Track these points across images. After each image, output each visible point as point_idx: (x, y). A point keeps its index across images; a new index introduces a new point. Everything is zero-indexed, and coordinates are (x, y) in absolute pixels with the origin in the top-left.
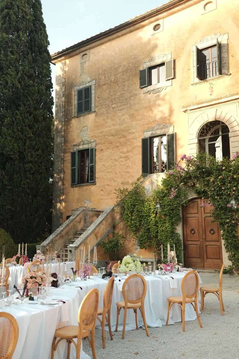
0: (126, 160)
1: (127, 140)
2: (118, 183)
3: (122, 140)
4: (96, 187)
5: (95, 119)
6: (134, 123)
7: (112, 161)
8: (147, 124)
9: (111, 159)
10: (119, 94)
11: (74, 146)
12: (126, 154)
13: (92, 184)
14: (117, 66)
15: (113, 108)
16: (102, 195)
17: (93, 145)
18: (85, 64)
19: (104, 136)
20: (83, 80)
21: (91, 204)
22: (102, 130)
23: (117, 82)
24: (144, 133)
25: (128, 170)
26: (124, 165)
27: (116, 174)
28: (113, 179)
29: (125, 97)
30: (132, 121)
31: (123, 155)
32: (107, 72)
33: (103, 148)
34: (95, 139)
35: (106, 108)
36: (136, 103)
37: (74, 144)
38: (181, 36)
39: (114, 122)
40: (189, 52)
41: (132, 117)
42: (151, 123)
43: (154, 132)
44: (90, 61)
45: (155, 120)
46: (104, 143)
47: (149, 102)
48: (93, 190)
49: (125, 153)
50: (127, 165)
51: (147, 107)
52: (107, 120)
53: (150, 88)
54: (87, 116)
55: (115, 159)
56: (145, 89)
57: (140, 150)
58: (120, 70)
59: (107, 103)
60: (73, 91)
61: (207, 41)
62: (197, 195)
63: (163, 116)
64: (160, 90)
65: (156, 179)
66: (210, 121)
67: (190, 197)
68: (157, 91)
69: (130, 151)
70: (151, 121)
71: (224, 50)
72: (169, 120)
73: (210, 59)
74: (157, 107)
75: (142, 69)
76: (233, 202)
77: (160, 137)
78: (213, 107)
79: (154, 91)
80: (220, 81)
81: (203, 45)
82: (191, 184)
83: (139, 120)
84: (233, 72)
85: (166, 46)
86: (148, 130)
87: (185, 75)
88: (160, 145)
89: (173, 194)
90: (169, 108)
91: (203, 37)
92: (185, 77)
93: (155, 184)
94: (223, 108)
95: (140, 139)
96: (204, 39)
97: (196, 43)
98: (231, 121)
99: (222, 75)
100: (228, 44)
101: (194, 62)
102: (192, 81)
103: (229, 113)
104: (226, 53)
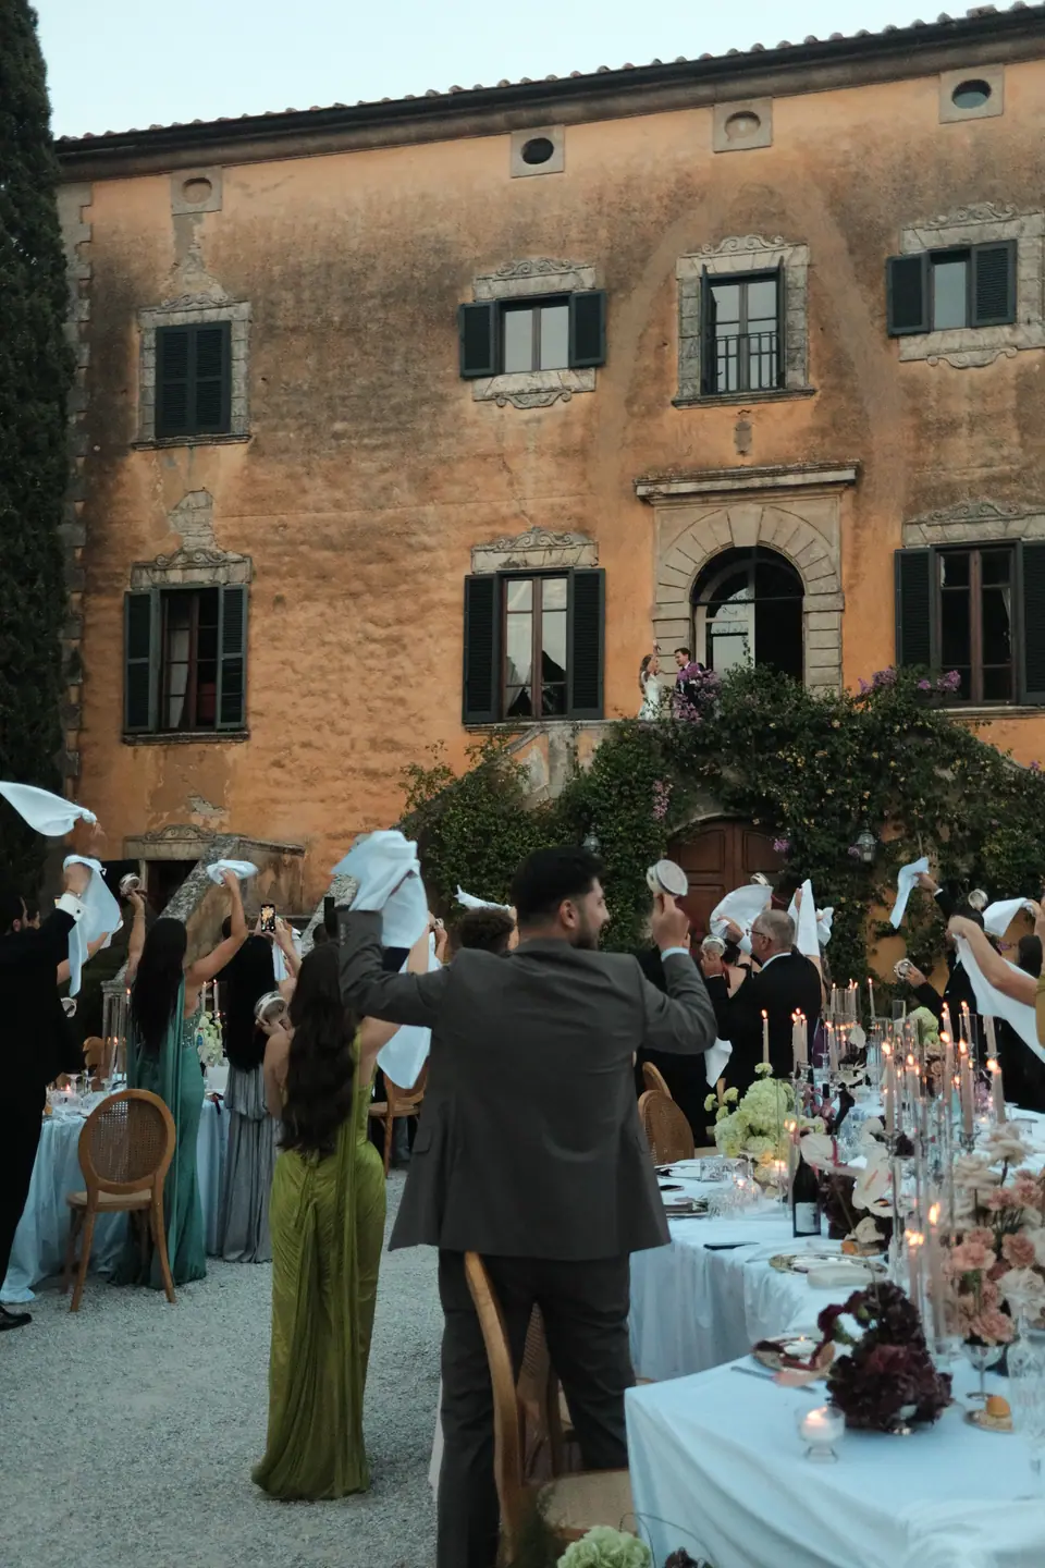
0: (391, 654)
1: (398, 572)
2: (352, 740)
3: (375, 569)
4: (247, 747)
5: (245, 468)
6: (430, 509)
7: (326, 649)
8: (488, 523)
9: (324, 644)
10: (362, 381)
11: (139, 566)
12: (394, 630)
13: (232, 737)
14: (357, 266)
15: (337, 436)
16: (278, 784)
17: (238, 576)
18: (200, 221)
19: (292, 543)
20: (187, 290)
21: (225, 820)
22: (284, 517)
23: (354, 330)
24: (472, 557)
25: (401, 692)
26: (383, 671)
27: (346, 703)
28: (332, 724)
29: (394, 401)
30: (423, 502)
31: (381, 633)
32: (309, 278)
33: (284, 592)
34: (247, 551)
35: (300, 428)
36: (442, 431)
37: (140, 558)
38: (635, 210)
39: (339, 495)
40: (667, 280)
41: (425, 484)
42: (504, 520)
43: (516, 558)
44: (226, 213)
45: (523, 512)
46: (291, 573)
47: (499, 439)
48: (235, 761)
49: (389, 625)
50: (399, 672)
51: (489, 456)
52: (306, 482)
53: (500, 384)
54: (210, 448)
55: (340, 644)
56: (483, 384)
57: (458, 620)
58: (371, 286)
59: (307, 407)
60: (134, 328)
61: (735, 253)
62: (732, 808)
63: (557, 500)
64: (544, 396)
65: (570, 740)
66: (739, 544)
67: (700, 814)
68: (534, 399)
69: (411, 620)
70: (505, 510)
71: (796, 300)
72: (581, 519)
73: (744, 320)
74: (532, 461)
75: (469, 300)
76: (867, 840)
77: (539, 578)
78: (750, 499)
79: (520, 397)
80: (778, 408)
81: (722, 266)
82: (711, 770)
83: (452, 503)
84: (822, 387)
85: (574, 234)
86: (493, 545)
87: (649, 361)
88: (537, 611)
89: (660, 804)
90: (583, 475)
91: (719, 236)
92: (646, 369)
93: (563, 760)
94: (786, 507)
95: (458, 578)
96: (723, 244)
97: (693, 250)
98: (812, 556)
99: (785, 388)
100: (808, 282)
101: (685, 321)
102: (676, 387)
103: (805, 527)
104: (802, 314)
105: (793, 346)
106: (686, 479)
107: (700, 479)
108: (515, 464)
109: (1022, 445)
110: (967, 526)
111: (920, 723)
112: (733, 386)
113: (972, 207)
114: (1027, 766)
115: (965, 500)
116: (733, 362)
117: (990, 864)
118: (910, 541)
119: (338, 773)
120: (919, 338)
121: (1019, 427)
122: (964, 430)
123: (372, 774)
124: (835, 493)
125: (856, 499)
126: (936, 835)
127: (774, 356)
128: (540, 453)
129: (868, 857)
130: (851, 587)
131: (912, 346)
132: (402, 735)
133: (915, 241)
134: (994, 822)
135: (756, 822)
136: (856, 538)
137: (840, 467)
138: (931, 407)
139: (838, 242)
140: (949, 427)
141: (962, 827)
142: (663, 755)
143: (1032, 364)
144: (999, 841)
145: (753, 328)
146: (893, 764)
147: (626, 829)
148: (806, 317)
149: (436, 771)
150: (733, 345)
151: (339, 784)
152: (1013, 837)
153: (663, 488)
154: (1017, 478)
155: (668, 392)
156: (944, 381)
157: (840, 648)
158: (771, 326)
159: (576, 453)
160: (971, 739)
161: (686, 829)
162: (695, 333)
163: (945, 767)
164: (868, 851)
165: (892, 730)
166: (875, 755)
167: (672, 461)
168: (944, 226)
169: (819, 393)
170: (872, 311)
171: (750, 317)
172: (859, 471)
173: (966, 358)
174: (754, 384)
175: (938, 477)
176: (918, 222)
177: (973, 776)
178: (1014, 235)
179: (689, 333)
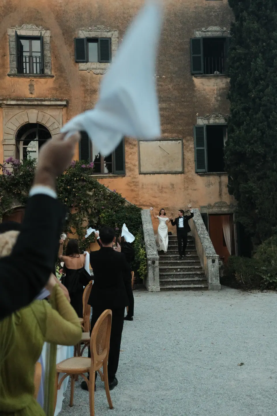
40: (4, 35)
61: (27, 29)
62: (24, 204)
66: (31, 122)
67: (14, 206)
71: (47, 47)
73: (31, 52)
78: (34, 108)
80: (42, 80)
81: (22, 32)
82: (17, 191)
84: (56, 75)
91: (21, 24)
94: (45, 111)
96: (23, 26)
97: (13, 26)
98: (54, 127)
99: (44, 74)
100: (50, 42)
101: (11, 49)
102: (9, 70)
103: (51, 118)
104: (49, 52)
105: (47, 61)
106: (13, 100)
107: (18, 100)
111: (82, 178)
112: (28, 72)
113: (98, 26)
114: (113, 191)
116: (28, 64)
117: (102, 220)
120: (84, 64)
122: (98, 93)
124: (60, 108)
125: (67, 111)
126: (87, 212)
127: (41, 64)
131: (82, 66)
133: (83, 34)
134: (103, 207)
137: (61, 100)
138: (88, 85)
139: (58, 30)
140: (94, 91)
141: (95, 209)
144: (104, 213)
145: (34, 54)
146: (74, 190)
148: (50, 53)
150: (27, 59)
152: (108, 212)
153: (5, 102)
155: (6, 71)
156: (92, 78)
158: (39, 54)
160: (97, 183)
161: (9, 211)
162: (15, 53)
163: (90, 191)
165: (74, 180)
166: (68, 187)
167: (8, 94)
168: (90, 31)
169: (55, 77)
170: (70, 53)
171: (33, 51)
172: (67, 102)
173: (98, 71)
174: (35, 72)
175: (91, 106)
176: (83, 28)
177: (98, 194)
178: (110, 36)
179: (13, 53)
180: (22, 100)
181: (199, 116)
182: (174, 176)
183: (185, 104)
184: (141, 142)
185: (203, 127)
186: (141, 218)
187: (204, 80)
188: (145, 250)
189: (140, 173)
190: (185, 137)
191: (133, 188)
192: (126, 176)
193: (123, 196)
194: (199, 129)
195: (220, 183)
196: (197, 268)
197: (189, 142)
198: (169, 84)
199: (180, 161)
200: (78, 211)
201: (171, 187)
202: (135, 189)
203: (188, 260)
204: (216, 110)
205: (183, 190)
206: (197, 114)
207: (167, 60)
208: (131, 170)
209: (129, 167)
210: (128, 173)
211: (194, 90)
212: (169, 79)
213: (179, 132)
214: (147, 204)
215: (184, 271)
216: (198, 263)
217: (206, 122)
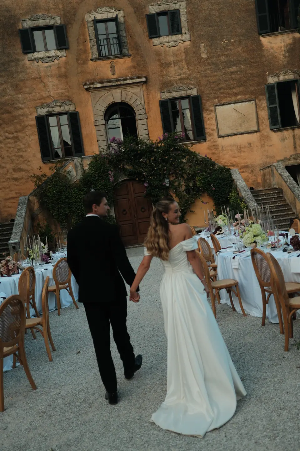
0: (15, 142)
1: (13, 116)
2: (7, 170)
3: (5, 116)
6: (20, 96)
8: (40, 99)
12: (15, 135)
24: (37, 110)
25: (20, 154)
26: (13, 148)
27: (3, 158)
30: (17, 94)
31: (11, 136)
36: (19, 71)
40: (83, 21)
41: (17, 88)
42: (44, 98)
43: (50, 109)
45: (50, 95)
47: (39, 73)
49: (13, 133)
50: (19, 147)
51: (36, 78)
53: (36, 55)
56: (30, 55)
57: (35, 130)
61: (102, 13)
62: (130, 176)
63: (60, 91)
64: (51, 59)
65: (81, 162)
66: (116, 102)
67: (122, 179)
68: (48, 60)
69: (20, 131)
70: (44, 95)
71: (122, 28)
72: (68, 97)
73: (107, 34)
74: (50, 79)
75: (21, 27)
76: (167, 181)
77: (58, 115)
78: (117, 88)
79: (43, 59)
80: (121, 60)
81: (99, 17)
82: (123, 166)
83: (27, 94)
84: (133, 54)
85: (51, 6)
86: (42, 106)
87: (81, 47)
88: (59, 126)
89: (111, 177)
90: (67, 83)
91: (96, 7)
92: (81, 49)
93: (79, 168)
94: (127, 90)
95: (33, 116)
96: (98, 10)
97: (89, 12)
98: (137, 104)
99: (122, 54)
100: (124, 22)
101: (90, 34)
102: (90, 55)
103: (134, 96)
104: (124, 32)
105: (123, 42)
106: (98, 83)
107: (103, 83)
108: (45, 80)
109: (188, 69)
110: (177, 93)
111: (176, 147)
112: (107, 54)
114: (204, 156)
115: (175, 85)
116: (106, 47)
117: (198, 183)
118: (162, 97)
119: (4, 180)
120: (157, 39)
121: (186, 64)
122: (172, 65)
123: (16, 179)
124: (141, 85)
125: (146, 86)
126: (183, 177)
127: (118, 44)
128: (52, 76)
129: (168, 185)
130: (149, 112)
131: (156, 41)
132: (24, 166)
133: (153, 9)
134: (198, 172)
135: (137, 179)
136: (148, 98)
137: (141, 77)
138: (163, 59)
139: (130, 9)
140: (168, 65)
141: (189, 174)
142: (108, 164)
143: (187, 45)
144: (200, 176)
145: (110, 36)
146: (171, 159)
147: (102, 186)
149: (42, 175)
150: (105, 41)
151: (5, 184)
152: (203, 175)
153: (92, 86)
154: (188, 78)
155: (89, 57)
156: (165, 51)
157: (148, 129)
158: (115, 35)
159: (63, 76)
160: (189, 151)
161: (117, 184)
162: (94, 38)
163: (184, 159)
164: (168, 183)
165: (170, 150)
166: (166, 157)
167: (93, 77)
168: (159, 5)
169: (132, 56)
170: (143, 31)
171: (109, 33)
172: (147, 78)
173: (171, 44)
174: (113, 53)
175: (167, 79)
176: (152, 4)
177: (191, 160)
178: (178, 8)
179: (92, 38)
180: (107, 82)
181: (269, 74)
182: (250, 135)
183: (255, 64)
184: (217, 107)
185: (274, 85)
186: (231, 177)
187: (271, 39)
188: (246, 203)
189: (219, 137)
190: (258, 97)
191: (214, 151)
192: (206, 141)
193: (213, 160)
194: (270, 88)
195: (294, 136)
196: (290, 214)
197: (262, 101)
198: (238, 47)
199: (255, 120)
200: (175, 177)
201: (248, 146)
202: (216, 152)
203: (279, 208)
204: (284, 66)
205: (260, 147)
206: (267, 73)
207: (234, 24)
208: (211, 135)
209: (208, 133)
210: (208, 138)
211: (262, 50)
212: (237, 43)
213: (252, 93)
214: (229, 164)
215: (279, 218)
216: (290, 209)
217: (276, 80)
